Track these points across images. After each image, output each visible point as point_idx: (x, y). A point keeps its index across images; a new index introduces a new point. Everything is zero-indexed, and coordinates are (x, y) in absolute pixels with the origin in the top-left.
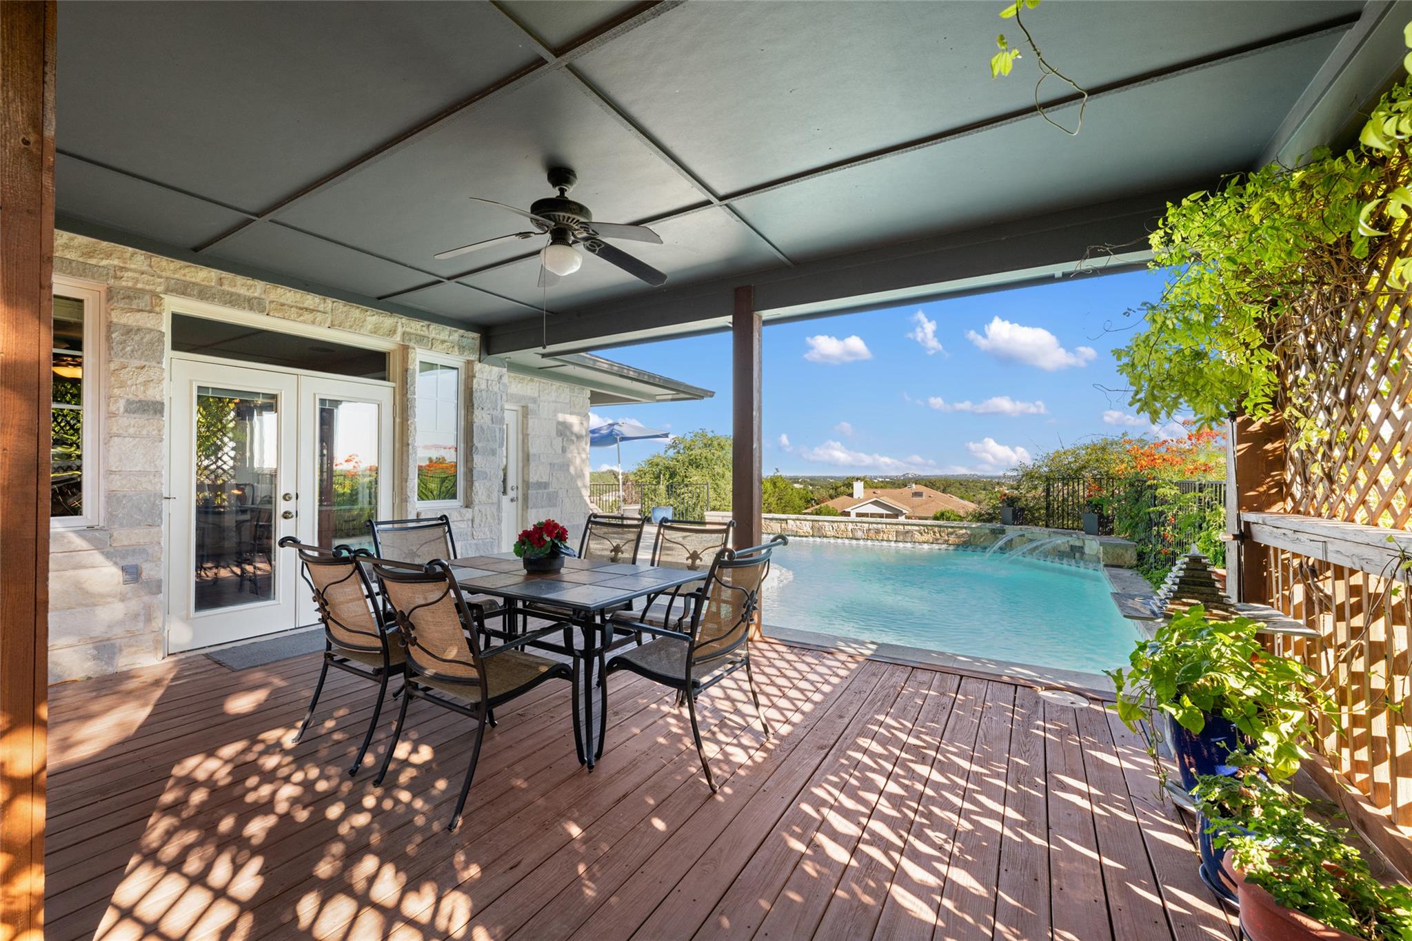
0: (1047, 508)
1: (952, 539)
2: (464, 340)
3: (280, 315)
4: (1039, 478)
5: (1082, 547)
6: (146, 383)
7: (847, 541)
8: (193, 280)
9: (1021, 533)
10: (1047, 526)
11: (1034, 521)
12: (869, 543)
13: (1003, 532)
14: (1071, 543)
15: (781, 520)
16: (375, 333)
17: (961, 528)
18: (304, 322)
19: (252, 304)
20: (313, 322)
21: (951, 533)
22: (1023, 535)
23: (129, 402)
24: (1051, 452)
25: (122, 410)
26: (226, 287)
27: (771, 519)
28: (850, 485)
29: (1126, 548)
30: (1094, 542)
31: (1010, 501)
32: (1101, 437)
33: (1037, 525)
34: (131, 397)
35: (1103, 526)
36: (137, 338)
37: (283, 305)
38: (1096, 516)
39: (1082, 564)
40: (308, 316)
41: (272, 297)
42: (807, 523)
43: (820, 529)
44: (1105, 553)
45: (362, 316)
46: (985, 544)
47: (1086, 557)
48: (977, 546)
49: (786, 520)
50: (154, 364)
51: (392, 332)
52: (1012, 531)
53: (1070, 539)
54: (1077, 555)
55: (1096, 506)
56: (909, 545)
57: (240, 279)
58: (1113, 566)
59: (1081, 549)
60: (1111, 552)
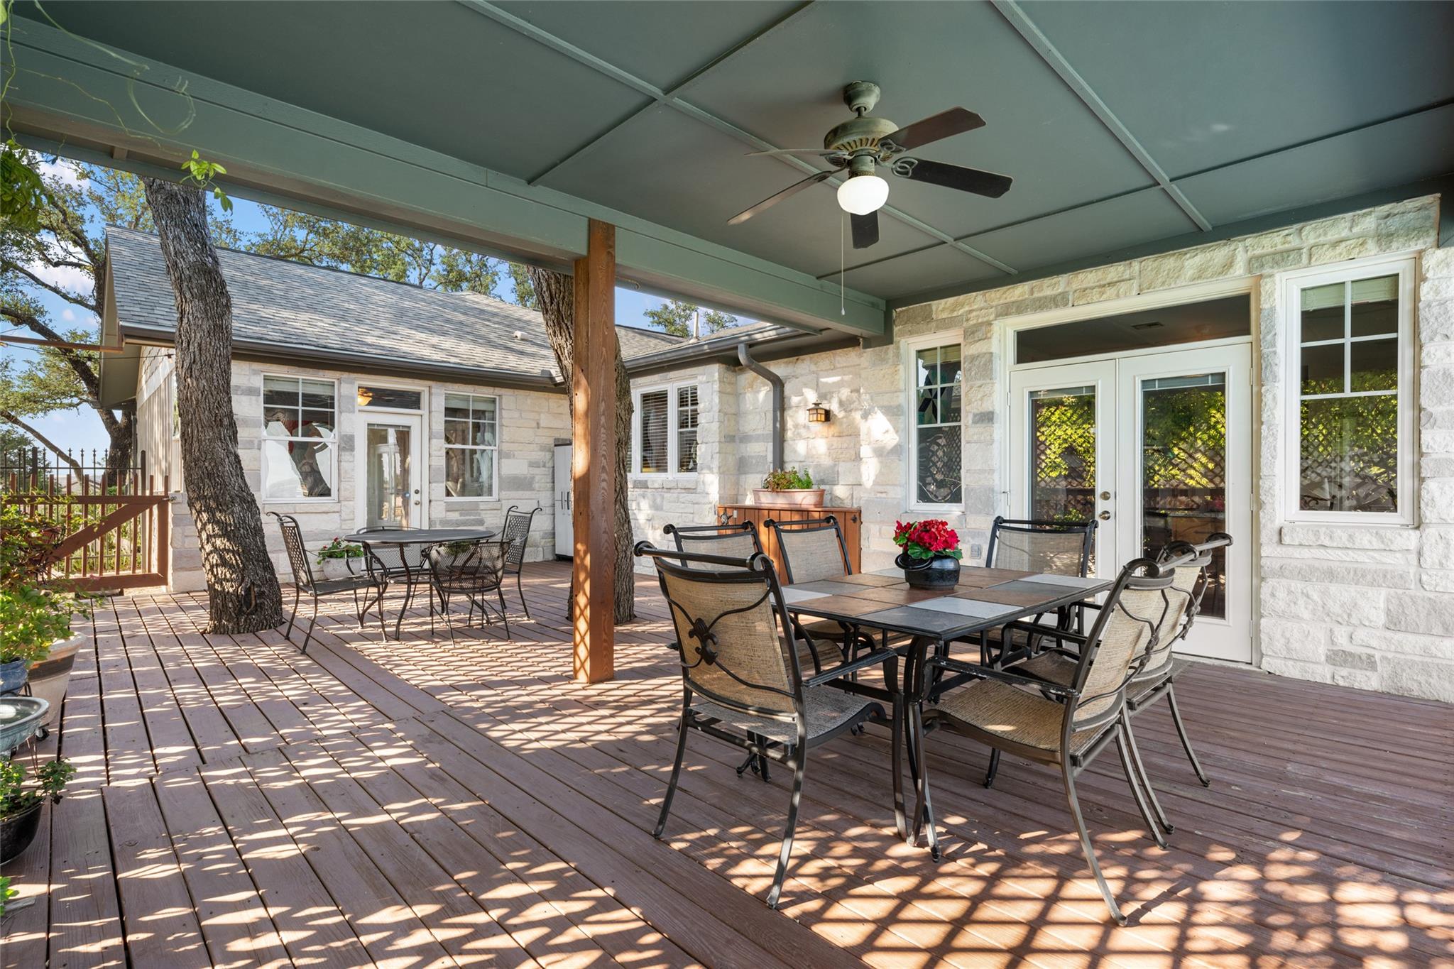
2: (1390, 221)
3: (1084, 301)
6: (981, 399)
8: (1013, 299)
16: (1199, 277)
18: (1109, 300)
19: (1059, 301)
20: (1118, 296)
23: (975, 415)
25: (970, 422)
26: (1036, 295)
34: (976, 411)
36: (977, 363)
37: (1085, 290)
40: (1111, 292)
41: (1075, 286)
45: (1179, 263)
50: (988, 381)
51: (1229, 265)
57: (1047, 281)
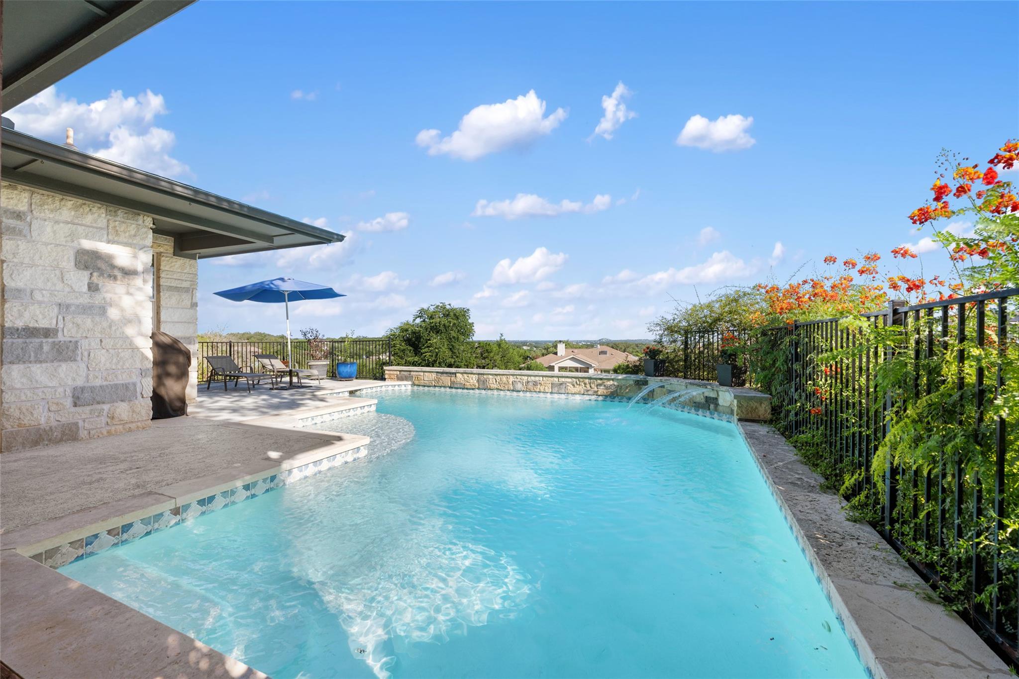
0: (685, 360)
1: (601, 390)
4: (678, 332)
5: (716, 399)
7: (508, 393)
9: (661, 384)
10: (685, 378)
11: (674, 373)
12: (528, 394)
13: (645, 383)
14: (706, 394)
15: (451, 373)
17: (609, 380)
21: (600, 385)
22: (663, 387)
24: (690, 307)
27: (442, 373)
28: (556, 347)
29: (760, 401)
30: (727, 394)
31: (652, 353)
32: (734, 289)
33: (676, 377)
35: (736, 378)
38: (730, 367)
39: (716, 415)
42: (474, 376)
43: (485, 382)
44: (740, 406)
46: (630, 395)
47: (720, 408)
48: (623, 397)
49: (455, 373)
52: (654, 382)
53: (704, 390)
54: (712, 406)
55: (730, 355)
56: (563, 396)
58: (747, 420)
59: (715, 401)
60: (745, 404)
